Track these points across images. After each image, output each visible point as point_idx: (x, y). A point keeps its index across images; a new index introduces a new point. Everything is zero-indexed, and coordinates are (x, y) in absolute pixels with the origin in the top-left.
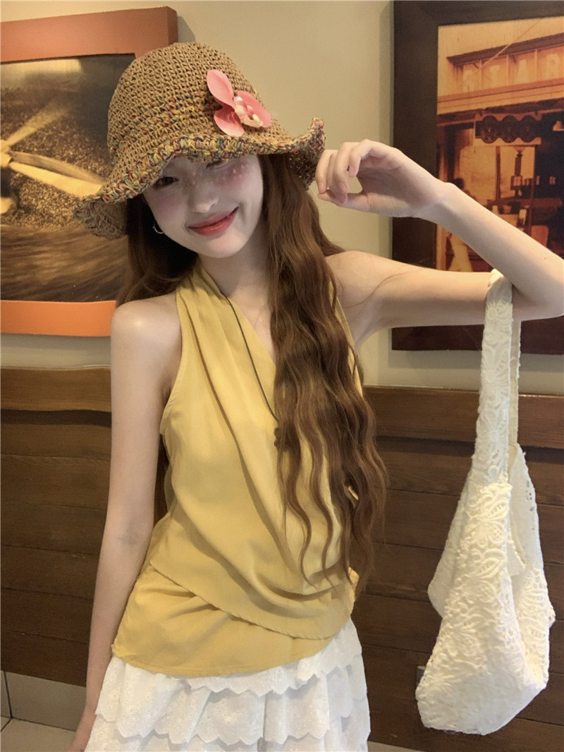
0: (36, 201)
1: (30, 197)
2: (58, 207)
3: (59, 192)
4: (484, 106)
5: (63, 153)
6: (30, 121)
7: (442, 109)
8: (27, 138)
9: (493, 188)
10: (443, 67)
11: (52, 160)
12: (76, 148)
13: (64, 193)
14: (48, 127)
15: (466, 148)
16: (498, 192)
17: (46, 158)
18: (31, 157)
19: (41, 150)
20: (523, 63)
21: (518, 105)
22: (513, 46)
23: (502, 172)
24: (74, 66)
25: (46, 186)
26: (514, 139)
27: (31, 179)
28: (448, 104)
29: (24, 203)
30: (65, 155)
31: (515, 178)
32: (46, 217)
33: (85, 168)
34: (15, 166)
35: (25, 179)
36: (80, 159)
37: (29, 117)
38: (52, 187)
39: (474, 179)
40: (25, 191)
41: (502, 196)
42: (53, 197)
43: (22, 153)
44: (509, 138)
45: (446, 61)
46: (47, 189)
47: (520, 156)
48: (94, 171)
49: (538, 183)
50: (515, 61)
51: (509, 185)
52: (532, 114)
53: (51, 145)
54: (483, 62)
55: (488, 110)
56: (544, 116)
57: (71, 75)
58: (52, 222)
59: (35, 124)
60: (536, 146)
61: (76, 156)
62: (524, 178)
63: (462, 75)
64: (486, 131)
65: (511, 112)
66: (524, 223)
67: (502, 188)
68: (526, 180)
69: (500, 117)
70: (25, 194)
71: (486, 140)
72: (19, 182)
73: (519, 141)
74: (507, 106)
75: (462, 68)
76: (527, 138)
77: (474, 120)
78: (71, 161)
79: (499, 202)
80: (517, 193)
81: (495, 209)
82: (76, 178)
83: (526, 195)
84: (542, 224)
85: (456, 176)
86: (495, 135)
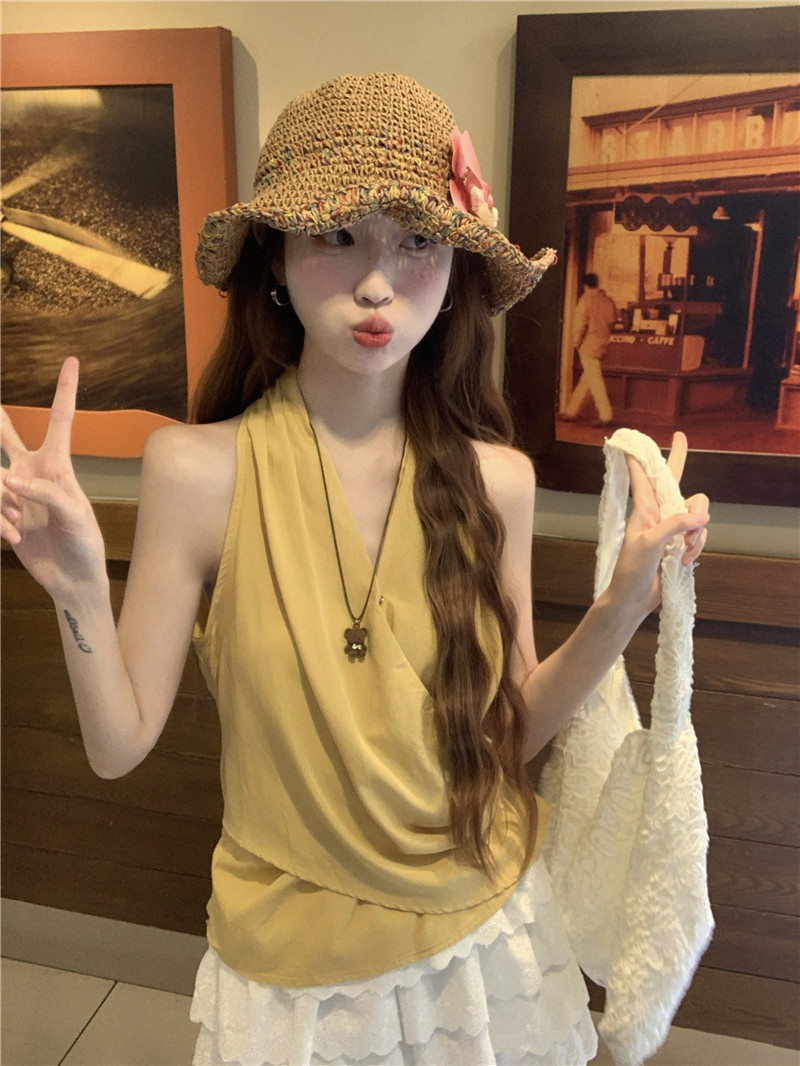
0: (37, 274)
1: (28, 270)
2: (65, 285)
3: (67, 264)
4: (627, 183)
5: (74, 213)
6: (31, 168)
7: (574, 184)
8: (25, 191)
9: (635, 287)
10: (577, 130)
11: (59, 222)
12: (92, 207)
13: (74, 266)
14: (54, 178)
15: (603, 235)
16: (642, 293)
17: (51, 219)
18: (30, 217)
19: (44, 207)
20: (678, 131)
21: (671, 183)
22: (668, 107)
23: (646, 267)
24: (92, 98)
25: (49, 256)
26: (662, 227)
27: (30, 245)
28: (581, 178)
29: (20, 277)
30: (76, 216)
31: (664, 276)
32: (49, 297)
33: (102, 235)
34: (10, 228)
35: (22, 245)
36: (96, 222)
37: (30, 164)
38: (59, 258)
39: (610, 276)
40: (21, 259)
41: (647, 298)
42: (60, 271)
43: (18, 211)
44: (657, 226)
45: (581, 121)
46: (51, 259)
47: (670, 248)
48: (114, 239)
49: (692, 283)
50: (668, 127)
51: (655, 284)
52: (688, 195)
53: (57, 201)
54: (628, 126)
55: (632, 188)
56: (702, 199)
57: (87, 111)
58: (57, 303)
59: (37, 173)
60: (691, 238)
61: (91, 218)
62: (675, 276)
63: (601, 141)
64: (629, 215)
65: (660, 192)
66: (674, 332)
67: (647, 288)
68: (677, 279)
69: (647, 198)
70: (21, 265)
71: (628, 227)
72: (13, 249)
73: (669, 230)
74: (657, 184)
75: (601, 132)
76: (680, 227)
77: (613, 201)
78: (84, 224)
79: (643, 304)
80: (665, 294)
81: (638, 313)
82: (91, 246)
83: (676, 298)
84: (696, 333)
85: (588, 271)
86: (640, 221)
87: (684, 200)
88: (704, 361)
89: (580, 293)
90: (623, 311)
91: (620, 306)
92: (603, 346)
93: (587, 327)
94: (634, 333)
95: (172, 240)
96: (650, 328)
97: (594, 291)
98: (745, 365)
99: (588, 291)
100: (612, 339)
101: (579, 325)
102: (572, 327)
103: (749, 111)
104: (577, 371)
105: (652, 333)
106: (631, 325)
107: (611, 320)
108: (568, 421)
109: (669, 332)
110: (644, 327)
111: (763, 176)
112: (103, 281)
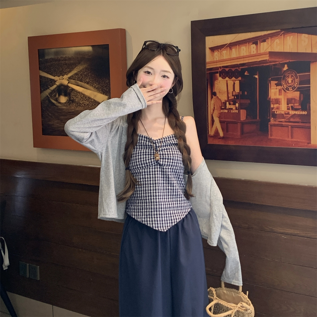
0: (76, 98)
1: (74, 97)
2: (83, 100)
3: (83, 94)
4: (221, 66)
5: (85, 80)
6: (75, 68)
7: (208, 67)
8: (74, 74)
9: (226, 95)
10: (208, 51)
11: (82, 83)
12: (90, 79)
13: (85, 95)
14: (81, 71)
15: (216, 81)
16: (228, 97)
17: (80, 82)
18: (75, 82)
19: (78, 79)
20: (234, 50)
21: (233, 65)
22: (230, 44)
23: (229, 89)
24: (90, 49)
25: (79, 92)
26: (232, 78)
27: (75, 90)
28: (210, 65)
29: (72, 99)
30: (86, 81)
31: (233, 92)
32: (78, 104)
33: (92, 86)
34: (70, 85)
35: (73, 90)
36: (91, 83)
37: (75, 67)
38: (81, 93)
39: (219, 92)
40: (72, 94)
41: (230, 98)
42: (82, 97)
43: (72, 80)
45: (209, 49)
46: (79, 94)
47: (234, 84)
48: (95, 87)
49: (241, 94)
50: (231, 49)
51: (231, 95)
52: (237, 68)
53: (81, 77)
54: (221, 50)
55: (223, 67)
56: (242, 69)
57: (89, 52)
58: (80, 106)
59: (77, 70)
60: (240, 80)
61: (89, 81)
62: (236, 92)
63: (214, 54)
65: (231, 68)
66: (238, 109)
67: (229, 95)
68: (237, 93)
69: (227, 69)
70: (72, 96)
71: (223, 78)
72: (70, 91)
73: (234, 78)
74: (229, 65)
75: (214, 52)
77: (218, 71)
78: (88, 83)
79: (229, 100)
80: (234, 97)
81: (227, 103)
82: (89, 89)
83: (237, 98)
84: (244, 109)
85: (214, 91)
86: (226, 76)
87: (237, 69)
88: (247, 117)
89: (212, 98)
90: (223, 102)
91: (222, 101)
92: (219, 113)
93: (214, 108)
94: (227, 109)
95: (109, 87)
96: (231, 108)
97: (216, 97)
98: (258, 118)
99: (214, 97)
100: (221, 111)
101: (212, 108)
102: (210, 108)
103: (252, 43)
104: (213, 121)
105: (232, 109)
106: (226, 107)
107: (221, 106)
108: (211, 137)
109: (236, 109)
110: (230, 107)
111: (257, 61)
112: (92, 99)
